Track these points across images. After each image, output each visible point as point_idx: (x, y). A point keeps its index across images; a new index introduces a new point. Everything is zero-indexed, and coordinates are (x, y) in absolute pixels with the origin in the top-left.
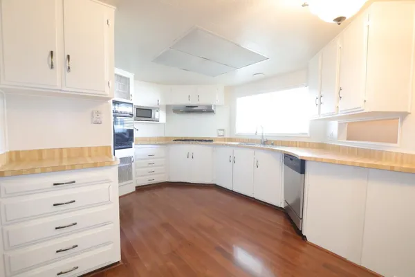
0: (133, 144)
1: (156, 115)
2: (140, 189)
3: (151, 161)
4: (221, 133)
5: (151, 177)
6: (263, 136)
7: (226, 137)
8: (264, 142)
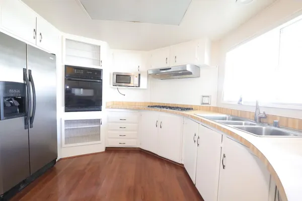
0: (103, 107)
3: (123, 125)
4: (206, 100)
5: (122, 141)
7: (212, 105)
8: (260, 118)
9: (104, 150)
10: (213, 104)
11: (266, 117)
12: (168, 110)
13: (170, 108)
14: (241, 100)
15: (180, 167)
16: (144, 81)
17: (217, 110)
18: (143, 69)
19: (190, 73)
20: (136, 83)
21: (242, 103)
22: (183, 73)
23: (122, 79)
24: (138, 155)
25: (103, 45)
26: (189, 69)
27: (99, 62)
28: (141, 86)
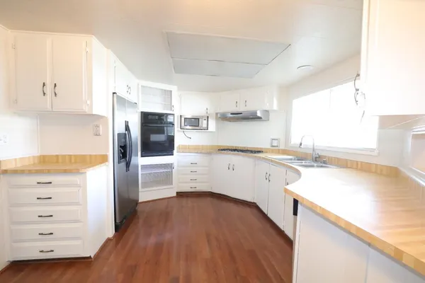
0: (175, 152)
1: (204, 124)
2: (180, 195)
3: (194, 169)
4: (275, 143)
5: (193, 185)
6: (314, 150)
7: (280, 148)
8: (316, 158)
9: (175, 195)
10: (282, 147)
11: (320, 157)
12: (240, 153)
13: (242, 151)
14: (301, 144)
15: (253, 206)
16: (212, 125)
17: (284, 152)
18: (212, 111)
19: (260, 118)
20: (205, 126)
21: (302, 146)
22: (252, 117)
23: (194, 122)
24: (209, 199)
25: (174, 88)
26: (259, 114)
27: (171, 107)
28: (210, 130)
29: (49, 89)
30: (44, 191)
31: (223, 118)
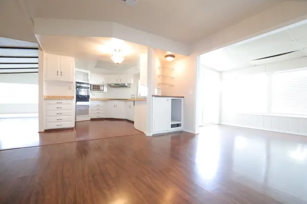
0: (90, 100)
2: (92, 120)
3: (98, 108)
4: (133, 97)
16: (106, 89)
18: (105, 83)
20: (102, 89)
22: (123, 86)
23: (96, 88)
25: (89, 72)
26: (126, 85)
27: (88, 80)
28: (104, 91)
29: (59, 73)
30: (59, 106)
31: (110, 86)
